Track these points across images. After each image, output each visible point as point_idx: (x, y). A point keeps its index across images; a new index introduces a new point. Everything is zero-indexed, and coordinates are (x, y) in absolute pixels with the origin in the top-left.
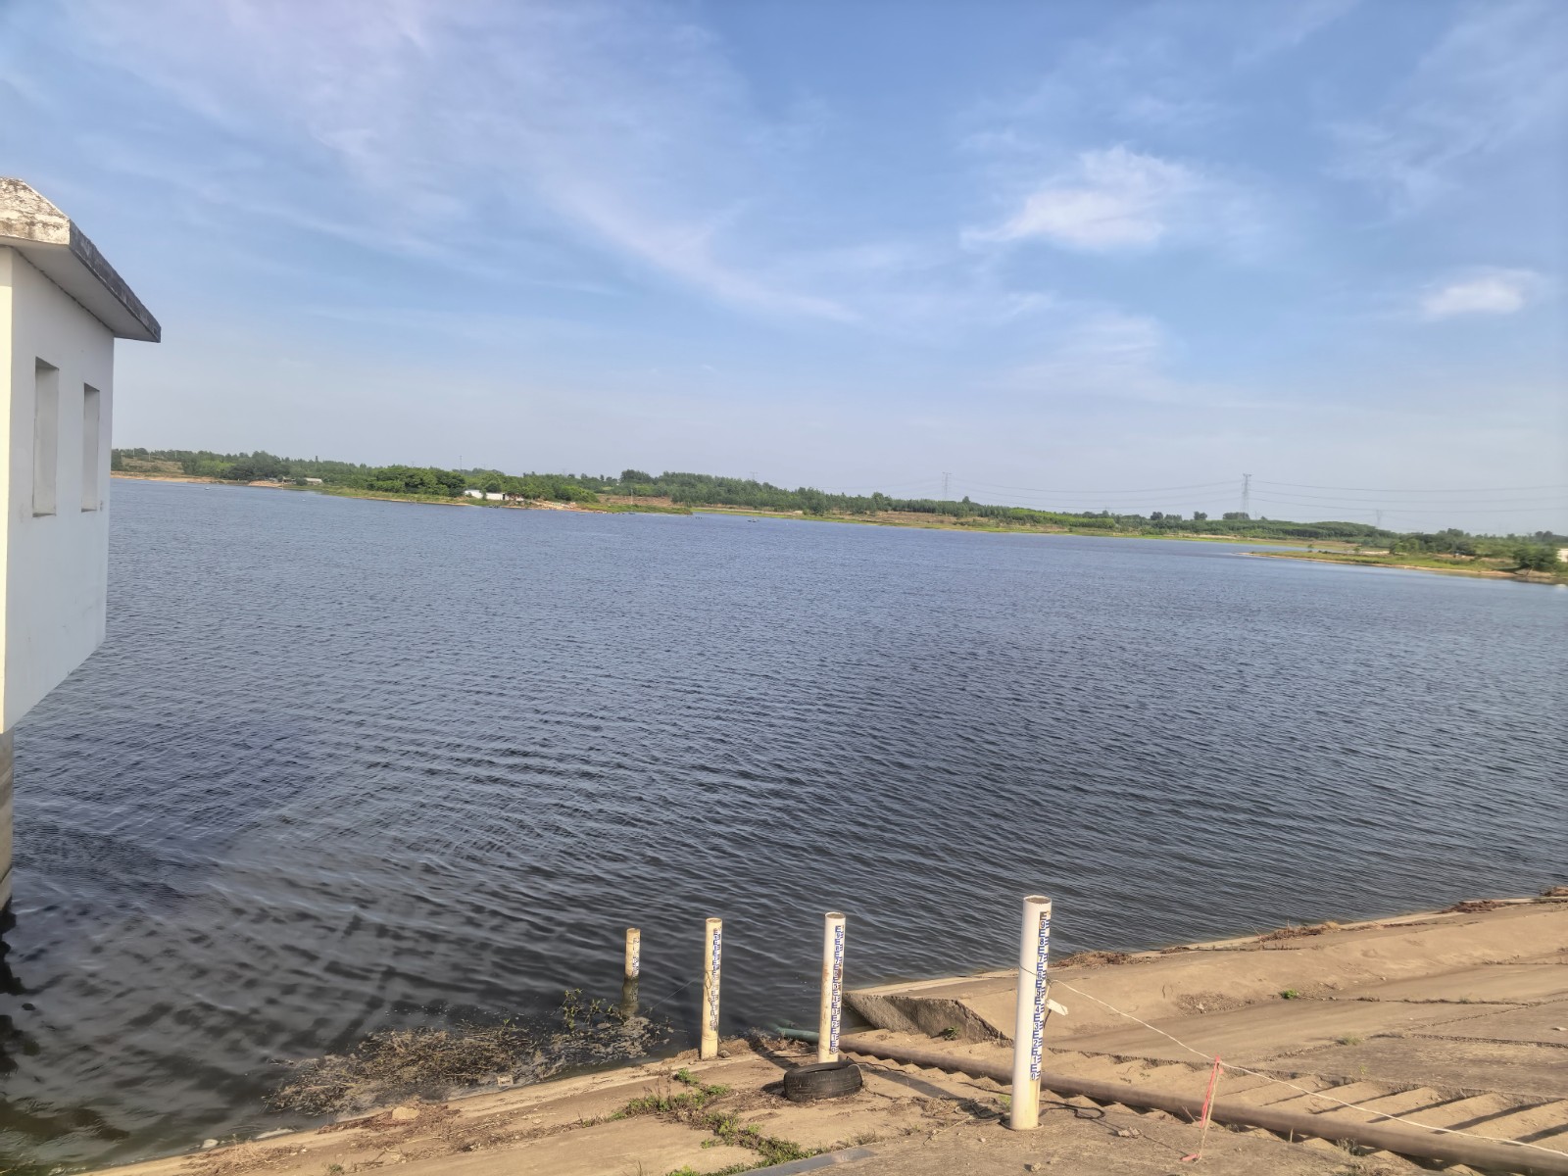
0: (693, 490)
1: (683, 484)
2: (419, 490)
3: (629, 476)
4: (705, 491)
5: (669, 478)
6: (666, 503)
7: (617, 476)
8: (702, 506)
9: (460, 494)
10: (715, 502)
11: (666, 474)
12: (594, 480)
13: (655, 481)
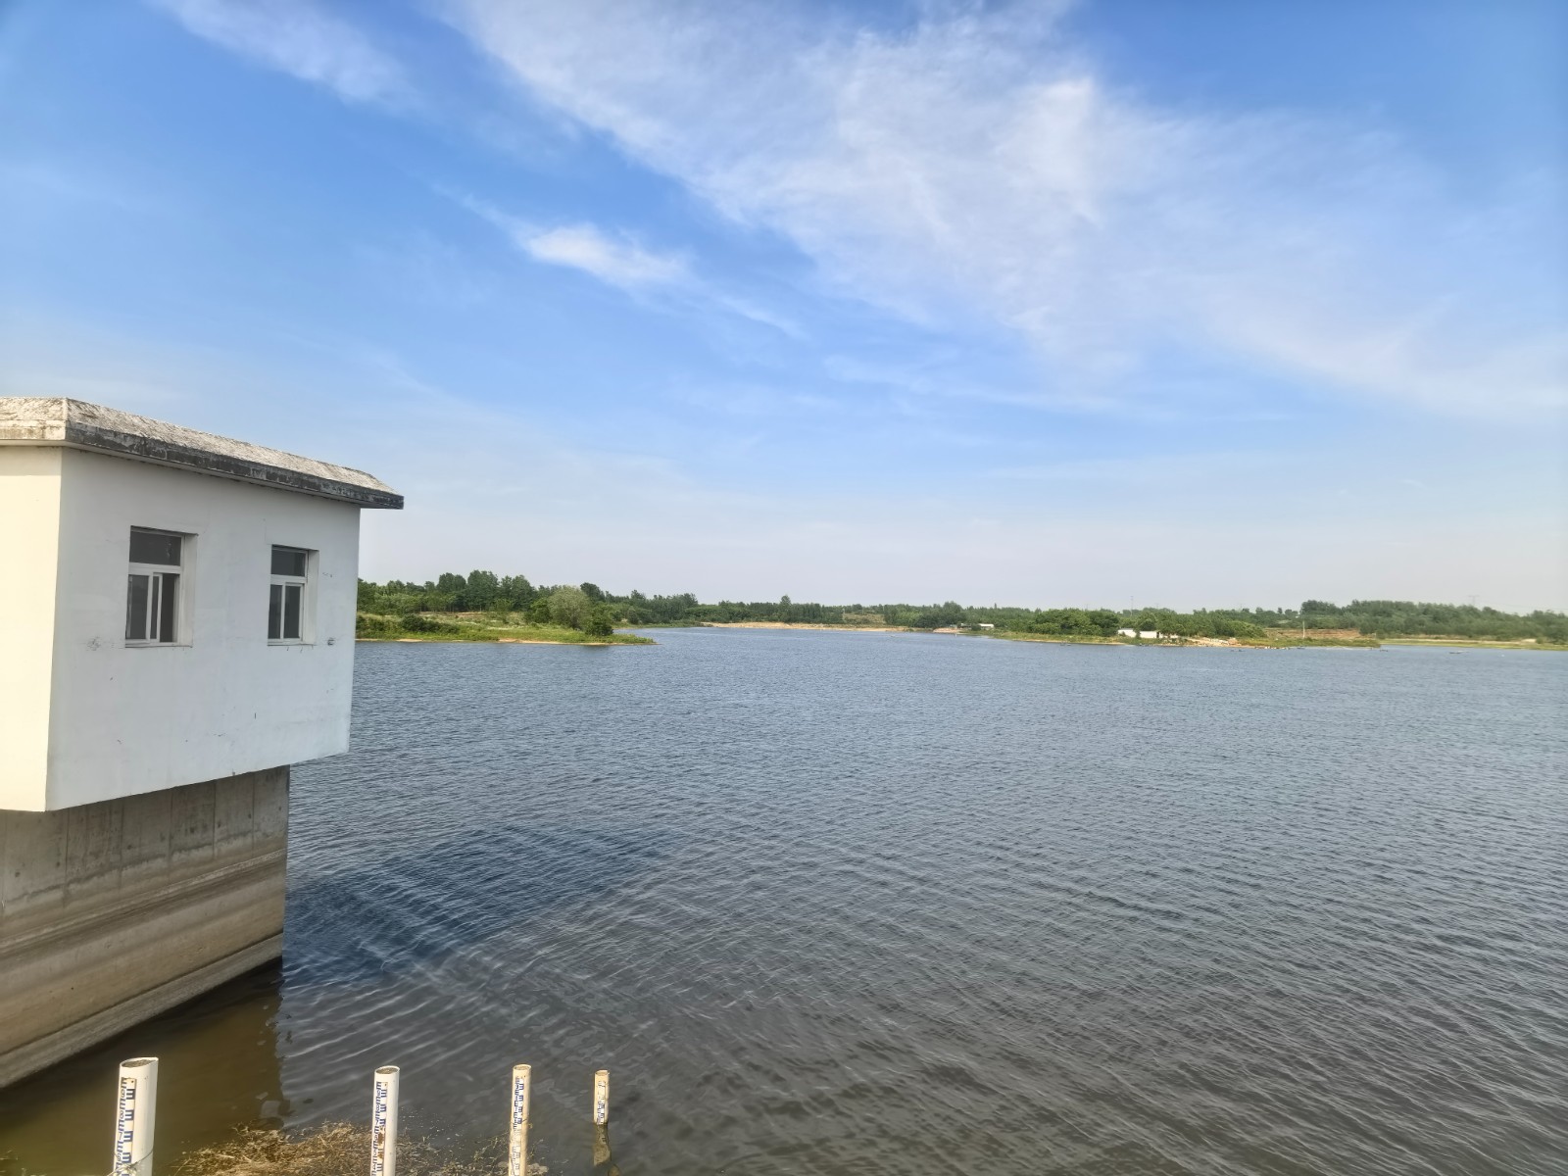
0: (1387, 619)
1: (1376, 613)
2: (1073, 631)
3: (1310, 607)
4: (1402, 621)
5: (1357, 608)
6: (1352, 635)
7: (1297, 607)
8: (1399, 637)
9: (1114, 633)
10: (1416, 632)
11: (1356, 603)
12: (1270, 613)
13: (1341, 612)
